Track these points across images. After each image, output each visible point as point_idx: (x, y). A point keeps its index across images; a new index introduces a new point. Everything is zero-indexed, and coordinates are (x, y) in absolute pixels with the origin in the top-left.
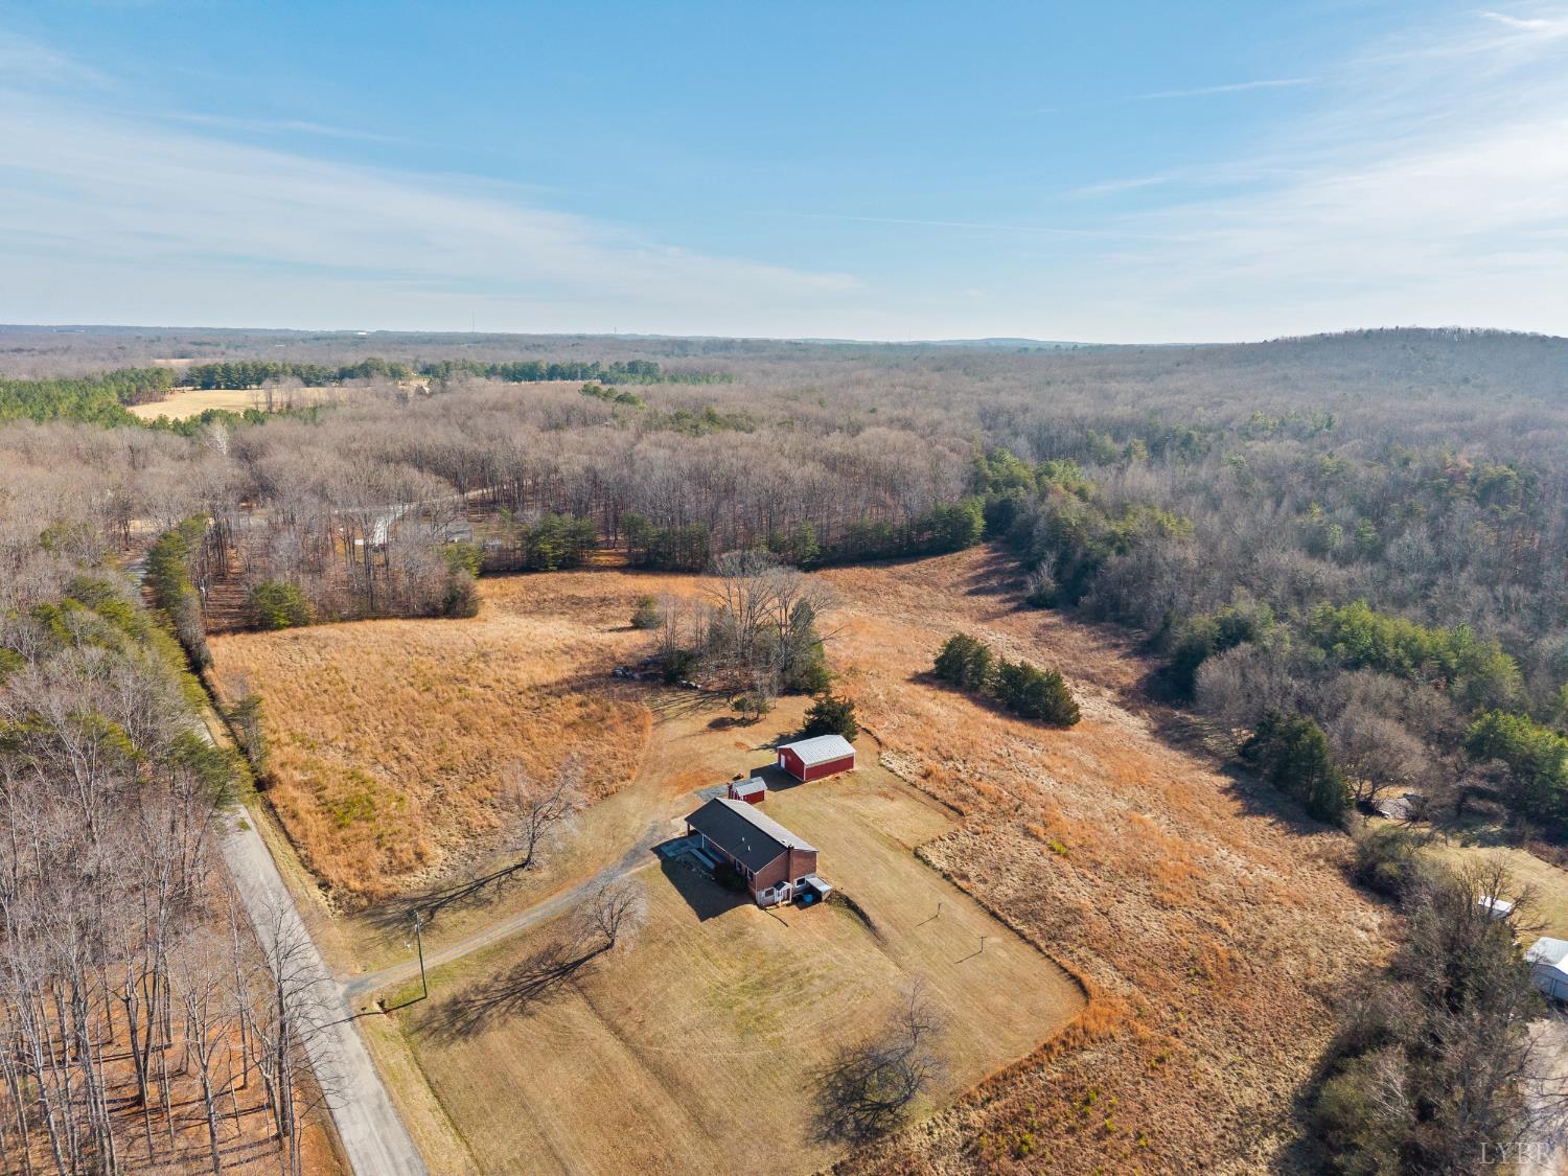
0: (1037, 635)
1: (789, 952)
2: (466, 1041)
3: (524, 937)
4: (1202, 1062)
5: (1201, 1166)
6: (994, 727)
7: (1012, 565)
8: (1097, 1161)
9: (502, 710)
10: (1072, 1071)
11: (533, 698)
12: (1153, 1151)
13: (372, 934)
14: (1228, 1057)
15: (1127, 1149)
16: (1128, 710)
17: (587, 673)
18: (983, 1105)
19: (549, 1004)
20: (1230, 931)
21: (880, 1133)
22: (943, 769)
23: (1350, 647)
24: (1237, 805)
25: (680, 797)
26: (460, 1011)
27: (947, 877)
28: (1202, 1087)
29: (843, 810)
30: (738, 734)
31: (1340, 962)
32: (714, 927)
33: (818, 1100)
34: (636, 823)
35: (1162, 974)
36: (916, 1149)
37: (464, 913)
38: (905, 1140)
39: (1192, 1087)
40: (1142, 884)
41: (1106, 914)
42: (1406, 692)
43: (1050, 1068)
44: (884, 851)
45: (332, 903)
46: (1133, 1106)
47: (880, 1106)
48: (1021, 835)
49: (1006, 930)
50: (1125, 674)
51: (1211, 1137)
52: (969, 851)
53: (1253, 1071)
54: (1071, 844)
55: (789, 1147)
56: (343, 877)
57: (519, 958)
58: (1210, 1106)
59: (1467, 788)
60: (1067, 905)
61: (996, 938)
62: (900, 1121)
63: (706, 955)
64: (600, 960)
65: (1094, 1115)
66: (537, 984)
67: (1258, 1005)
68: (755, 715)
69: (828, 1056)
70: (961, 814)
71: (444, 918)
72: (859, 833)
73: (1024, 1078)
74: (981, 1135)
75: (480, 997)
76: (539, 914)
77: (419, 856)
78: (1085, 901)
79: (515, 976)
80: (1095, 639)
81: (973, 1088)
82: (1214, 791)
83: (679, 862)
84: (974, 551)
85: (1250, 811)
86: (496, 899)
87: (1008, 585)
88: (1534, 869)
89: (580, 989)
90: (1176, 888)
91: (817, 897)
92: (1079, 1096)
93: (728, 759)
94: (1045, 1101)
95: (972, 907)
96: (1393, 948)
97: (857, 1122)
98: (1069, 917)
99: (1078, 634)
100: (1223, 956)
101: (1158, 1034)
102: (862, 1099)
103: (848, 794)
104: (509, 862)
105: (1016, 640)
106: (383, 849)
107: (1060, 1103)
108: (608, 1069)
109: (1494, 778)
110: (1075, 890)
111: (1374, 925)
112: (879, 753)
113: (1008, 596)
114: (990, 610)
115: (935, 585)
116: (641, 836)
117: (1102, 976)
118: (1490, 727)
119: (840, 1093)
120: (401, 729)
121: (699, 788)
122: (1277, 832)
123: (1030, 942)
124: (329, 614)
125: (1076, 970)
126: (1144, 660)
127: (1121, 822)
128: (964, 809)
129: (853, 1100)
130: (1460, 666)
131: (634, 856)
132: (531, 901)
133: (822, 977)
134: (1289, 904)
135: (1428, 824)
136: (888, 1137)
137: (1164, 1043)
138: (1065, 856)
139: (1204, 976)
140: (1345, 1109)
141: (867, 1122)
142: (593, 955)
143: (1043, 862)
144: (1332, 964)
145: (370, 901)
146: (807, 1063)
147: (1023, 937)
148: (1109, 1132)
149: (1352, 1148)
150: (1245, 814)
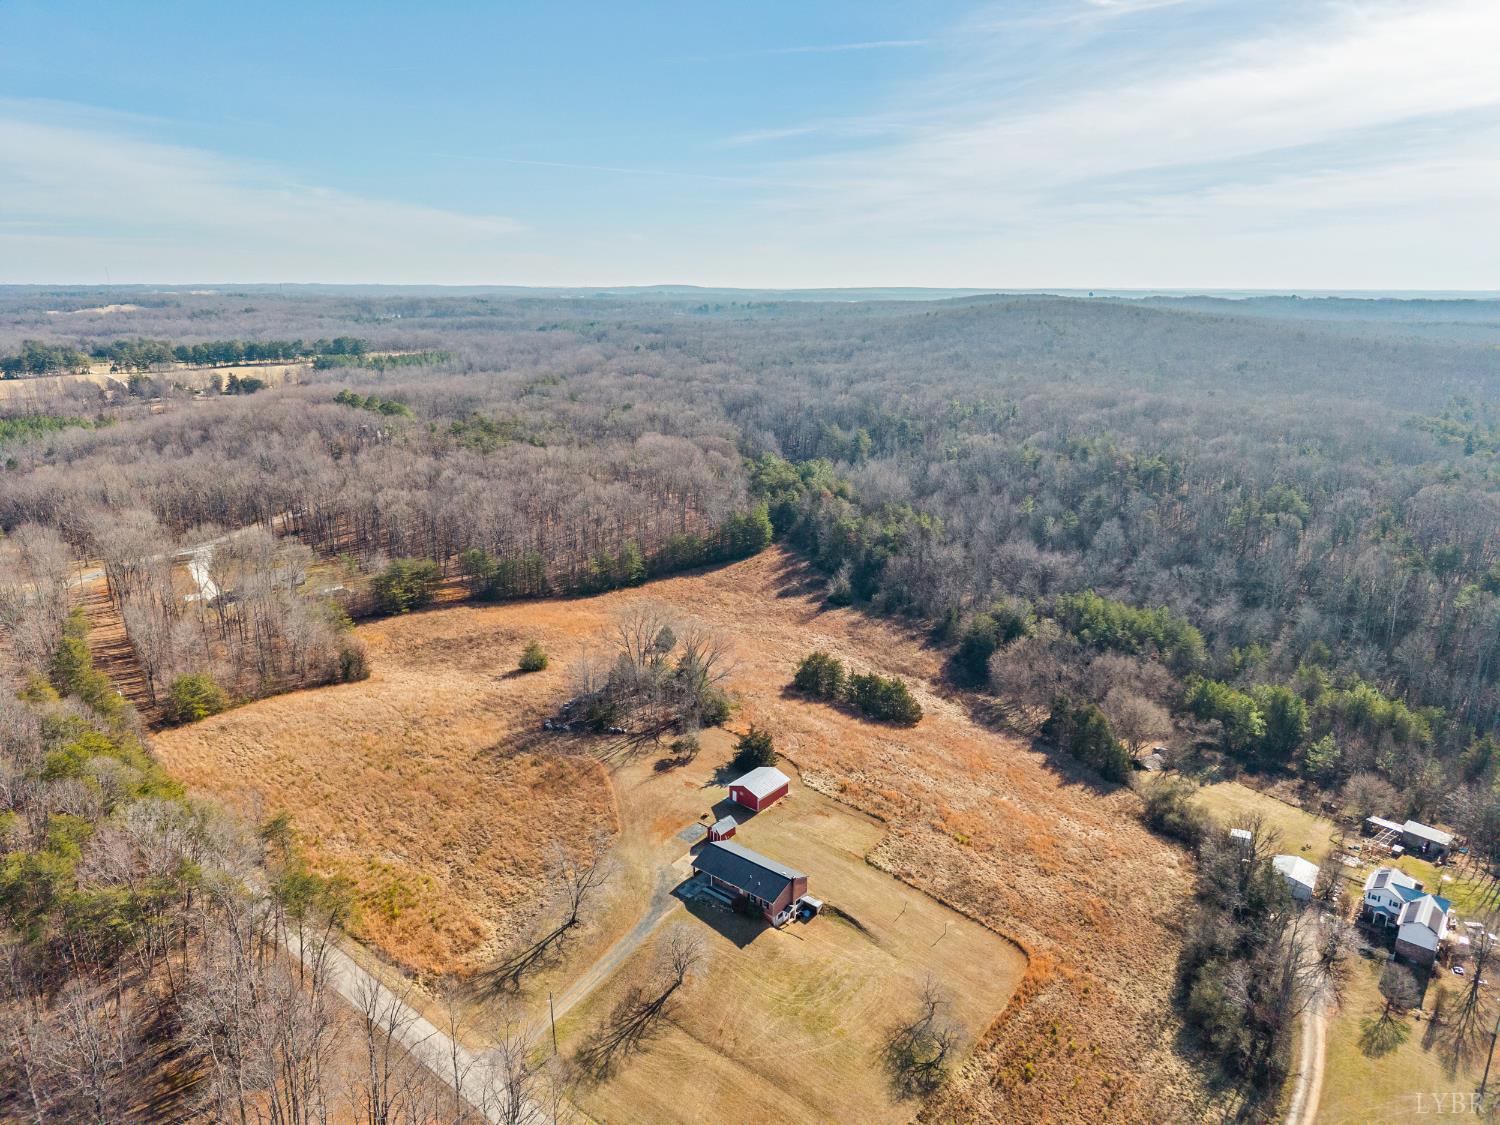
0: (850, 634)
1: (816, 962)
2: (607, 1083)
3: (605, 988)
4: (1110, 986)
5: (1134, 1060)
6: (864, 733)
7: (804, 564)
8: (1074, 1072)
9: (467, 778)
10: (1036, 1012)
11: (488, 763)
12: (1104, 1057)
13: (477, 1010)
14: (1123, 980)
15: (1088, 1059)
16: (944, 698)
17: (520, 729)
18: (992, 1049)
19: (655, 1039)
20: (1094, 885)
21: (935, 1085)
22: (852, 780)
23: (1093, 631)
24: (1056, 778)
25: (667, 842)
26: (588, 1060)
27: (896, 877)
28: (1116, 1005)
29: (798, 832)
30: (681, 774)
31: (1166, 894)
32: (753, 952)
33: (887, 1070)
34: (645, 872)
35: (1066, 928)
36: (962, 1091)
37: (541, 976)
38: (953, 1087)
39: (1110, 1006)
40: (1027, 858)
41: (1014, 887)
42: (1140, 667)
43: (1022, 1013)
44: (845, 864)
45: (426, 989)
46: (1081, 1028)
47: (929, 1065)
48: (930, 830)
49: (954, 913)
50: (930, 664)
51: (1133, 1039)
52: (903, 853)
53: (1140, 987)
54: (967, 833)
55: (883, 1110)
56: (425, 964)
57: (610, 1007)
58: (1125, 1017)
59: (1198, 744)
60: (987, 885)
61: (952, 921)
62: (944, 1074)
63: (758, 976)
64: (676, 995)
65: (1062, 1040)
66: (638, 1024)
67: (1129, 938)
68: (688, 753)
69: (879, 1036)
70: (883, 820)
71: (527, 982)
72: (820, 852)
73: (1010, 1024)
74: (998, 1071)
75: (598, 1045)
76: (607, 965)
77: (476, 931)
78: (996, 880)
79: (616, 1022)
80: (895, 633)
81: (981, 1039)
82: (1037, 767)
83: (698, 901)
84: (768, 552)
85: (1067, 781)
86: (562, 958)
87: (807, 584)
88: (1247, 797)
89: (674, 1022)
90: (1050, 858)
91: (813, 911)
92: (1047, 1028)
93: (687, 799)
94: (1028, 1038)
95: (926, 899)
96: (1193, 878)
97: (918, 1080)
98: (991, 895)
99: (880, 629)
100: (1098, 905)
101: (1078, 972)
102: (914, 1063)
103: (794, 818)
104: (555, 925)
105: (833, 640)
106: (442, 932)
107: (1038, 1036)
108: (728, 1081)
109: (1212, 733)
110: (988, 873)
111: (1175, 863)
112: (799, 775)
113: (811, 596)
114: (803, 611)
115: (750, 590)
116: (656, 884)
117: (1030, 937)
118: (1203, 693)
119: (898, 1062)
120: (387, 811)
121: (679, 830)
122: (1088, 795)
123: (974, 920)
124: (241, 697)
125: (1012, 936)
126: (939, 649)
127: (991, 808)
128: (884, 816)
129: (908, 1066)
130: (1166, 638)
131: (658, 902)
132: (593, 955)
133: (847, 976)
134: (1120, 856)
135: (1175, 771)
136: (942, 1087)
137: (1084, 978)
138: (968, 844)
139: (1091, 923)
140: (1209, 1004)
141: (924, 1079)
142: (670, 991)
143: (956, 852)
144: (1162, 899)
145: (459, 980)
146: (868, 1045)
147: (968, 917)
148: (1074, 1050)
149: (1219, 1029)
150: (1065, 784)
